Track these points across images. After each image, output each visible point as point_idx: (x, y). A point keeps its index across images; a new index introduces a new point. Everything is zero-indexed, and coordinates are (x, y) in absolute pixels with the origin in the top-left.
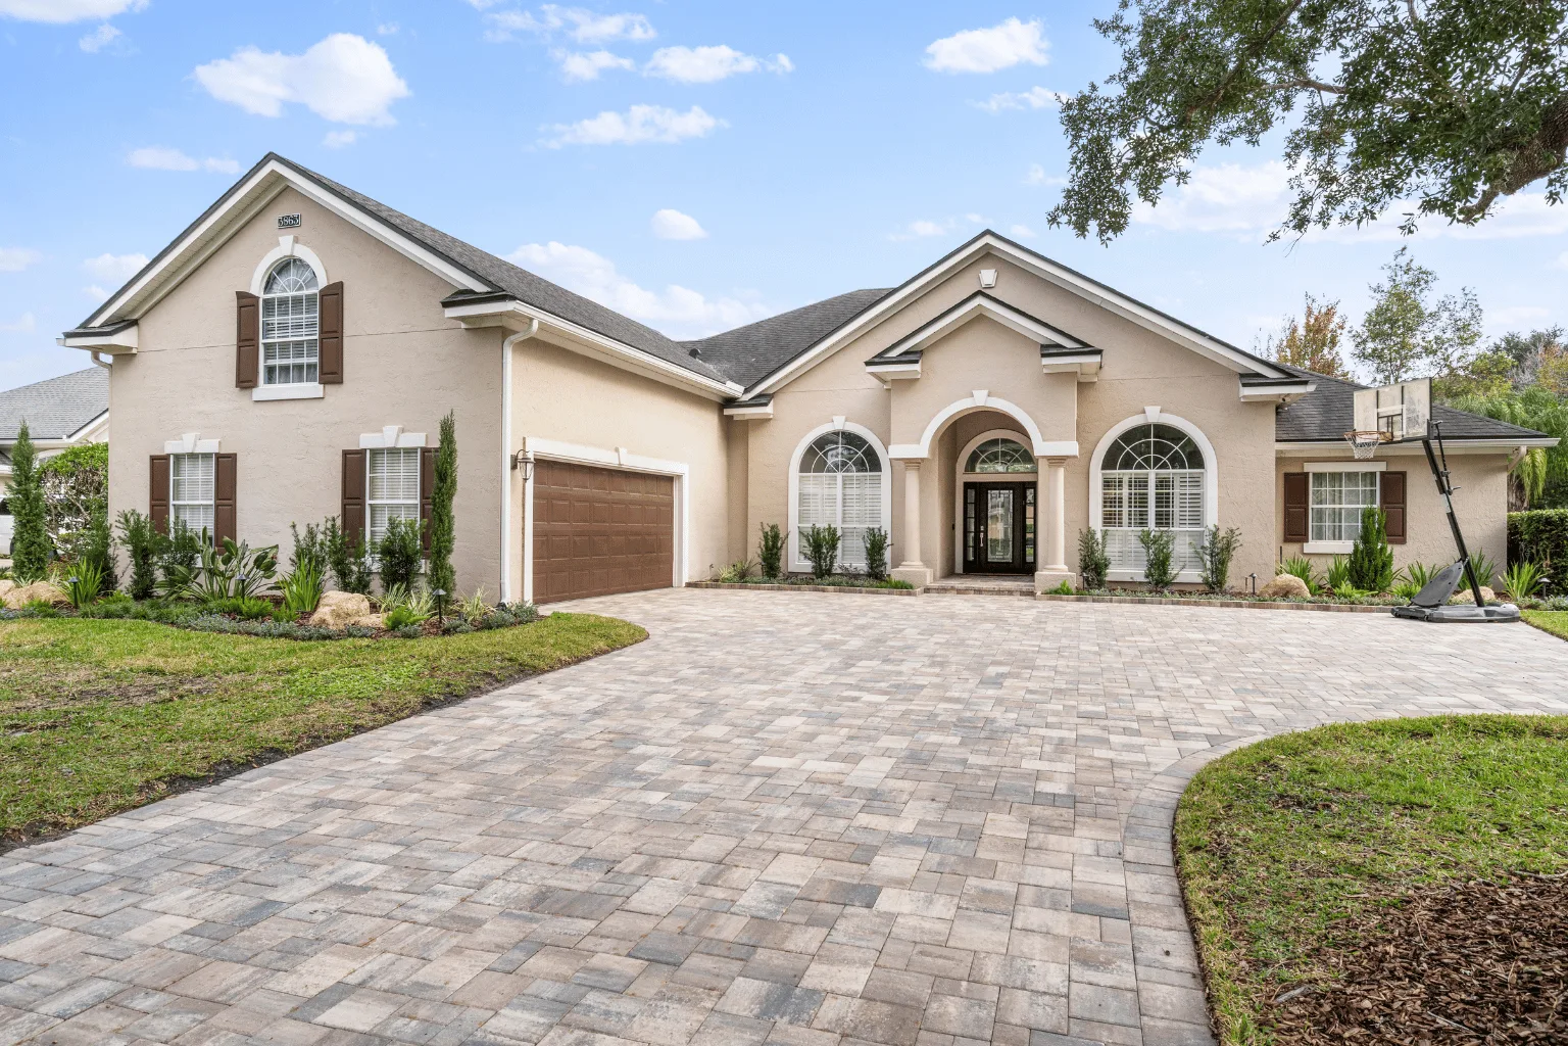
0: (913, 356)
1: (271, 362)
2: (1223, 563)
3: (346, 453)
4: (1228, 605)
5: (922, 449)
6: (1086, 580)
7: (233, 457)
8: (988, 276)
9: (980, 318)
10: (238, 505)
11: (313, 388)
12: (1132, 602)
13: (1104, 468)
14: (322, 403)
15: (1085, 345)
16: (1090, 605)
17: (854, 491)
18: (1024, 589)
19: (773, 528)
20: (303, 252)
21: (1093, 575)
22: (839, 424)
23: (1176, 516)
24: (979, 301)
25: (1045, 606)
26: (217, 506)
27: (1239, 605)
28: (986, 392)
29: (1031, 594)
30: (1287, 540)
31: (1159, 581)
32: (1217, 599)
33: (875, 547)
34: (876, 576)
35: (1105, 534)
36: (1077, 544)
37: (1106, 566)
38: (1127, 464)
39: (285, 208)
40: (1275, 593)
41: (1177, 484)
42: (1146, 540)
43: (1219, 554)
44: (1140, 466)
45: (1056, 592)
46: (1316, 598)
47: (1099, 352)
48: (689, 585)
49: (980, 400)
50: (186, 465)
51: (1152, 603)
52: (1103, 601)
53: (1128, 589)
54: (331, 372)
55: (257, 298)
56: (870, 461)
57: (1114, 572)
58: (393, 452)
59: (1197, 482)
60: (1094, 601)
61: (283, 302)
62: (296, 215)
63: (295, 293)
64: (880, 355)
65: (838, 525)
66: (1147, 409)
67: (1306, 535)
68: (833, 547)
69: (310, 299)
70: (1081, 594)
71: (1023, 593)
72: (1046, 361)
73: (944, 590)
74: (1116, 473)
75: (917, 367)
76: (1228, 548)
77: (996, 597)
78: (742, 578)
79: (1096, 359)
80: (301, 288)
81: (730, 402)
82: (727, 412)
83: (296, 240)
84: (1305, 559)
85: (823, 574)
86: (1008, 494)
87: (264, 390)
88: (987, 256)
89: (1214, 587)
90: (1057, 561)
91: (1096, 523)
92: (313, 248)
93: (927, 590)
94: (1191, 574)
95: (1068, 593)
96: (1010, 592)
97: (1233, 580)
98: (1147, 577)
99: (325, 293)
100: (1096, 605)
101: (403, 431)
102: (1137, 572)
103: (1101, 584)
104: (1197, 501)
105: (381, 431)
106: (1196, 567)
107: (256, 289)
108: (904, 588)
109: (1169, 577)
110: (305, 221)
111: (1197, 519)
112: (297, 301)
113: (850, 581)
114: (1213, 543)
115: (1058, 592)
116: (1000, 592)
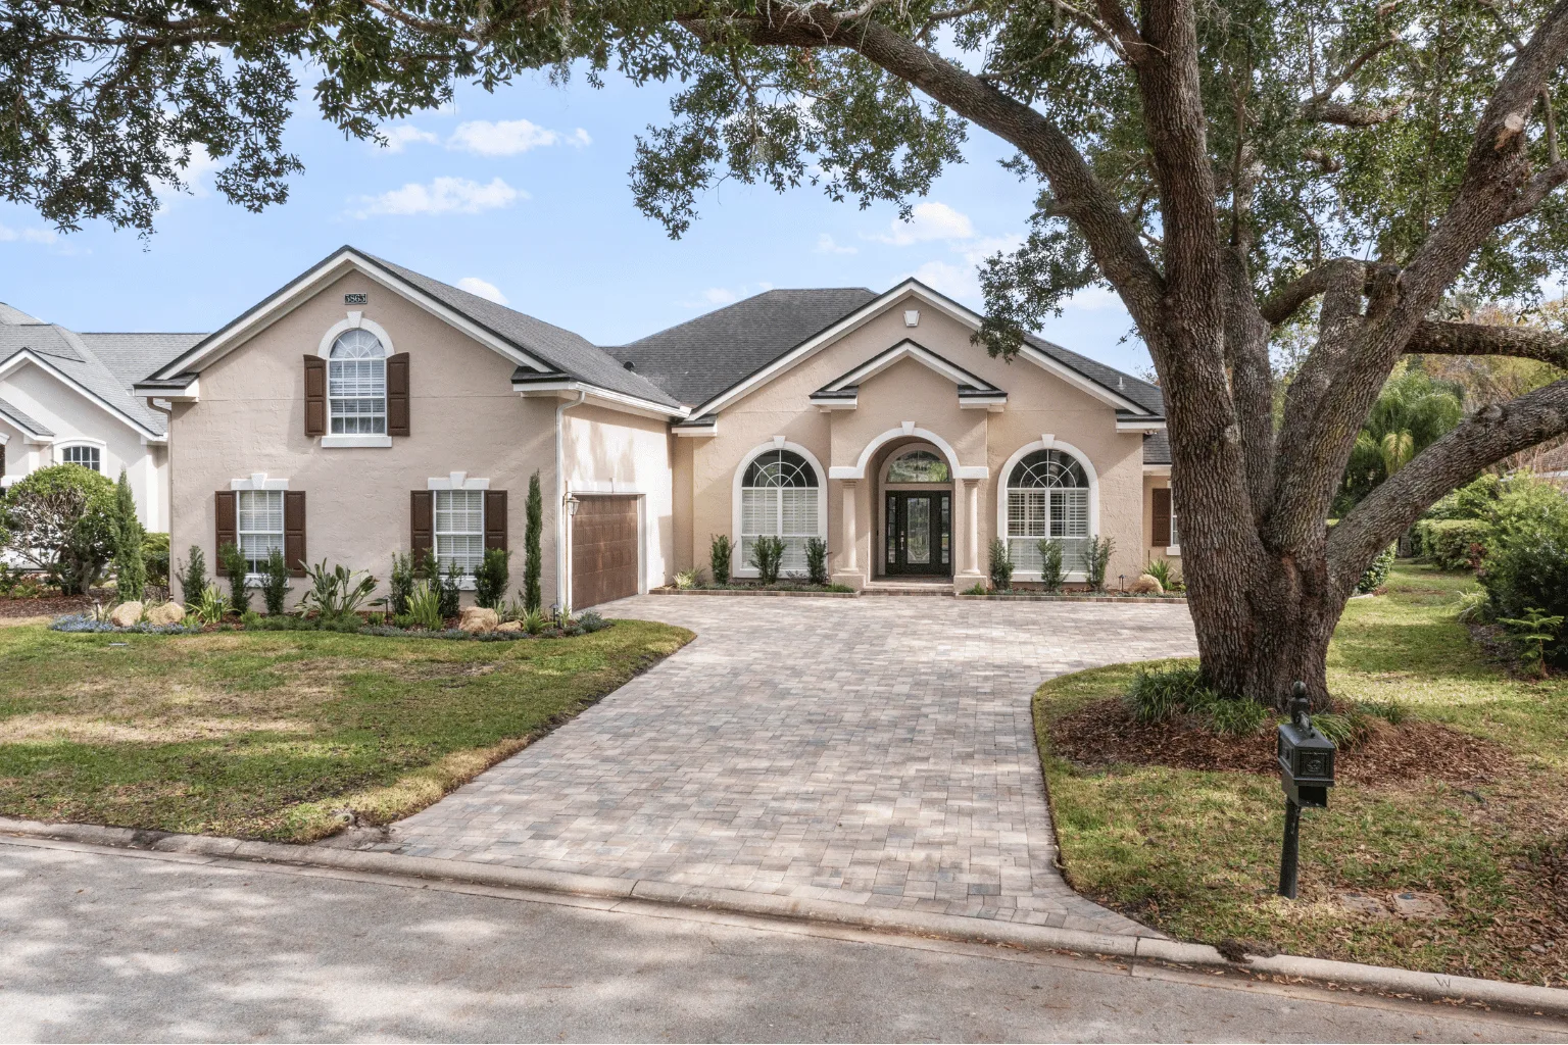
0: (851, 391)
1: (338, 415)
2: (1102, 565)
3: (414, 494)
4: (1102, 600)
5: (858, 471)
6: (995, 582)
7: (302, 495)
8: (911, 317)
9: (907, 360)
10: (308, 535)
11: (382, 439)
12: (1031, 599)
13: (1009, 486)
14: (389, 452)
15: (994, 388)
16: (998, 602)
17: (793, 504)
18: (946, 590)
19: (721, 538)
20: (369, 325)
21: (1000, 580)
22: (779, 443)
23: (1067, 527)
24: (907, 347)
25: (964, 605)
26: (287, 536)
27: (1110, 600)
28: (913, 423)
29: (950, 594)
30: (1154, 544)
31: (1052, 585)
32: (1096, 596)
33: (817, 555)
34: (817, 580)
35: (1010, 542)
36: (986, 551)
37: (1011, 570)
38: (1028, 482)
39: (353, 288)
40: (1138, 591)
41: (1068, 499)
42: (1042, 548)
43: (1097, 560)
44: (1038, 485)
45: (972, 593)
46: (1167, 593)
47: (1004, 395)
48: (653, 592)
49: (908, 429)
50: (252, 500)
51: (1046, 600)
52: (1008, 599)
53: (1028, 590)
54: (399, 425)
55: (324, 362)
56: (806, 477)
57: (1019, 574)
58: (458, 493)
59: (1084, 499)
60: (1001, 599)
61: (350, 365)
62: (362, 294)
63: (360, 359)
64: (822, 390)
65: (780, 535)
66: (1044, 436)
67: (1169, 540)
68: (778, 555)
69: (377, 364)
70: (991, 595)
71: (944, 594)
72: (963, 401)
73: (878, 592)
74: (1020, 490)
75: (854, 402)
76: (1105, 555)
77: (924, 598)
78: (700, 585)
79: (1003, 401)
80: (366, 355)
81: (675, 421)
82: (674, 431)
83: (363, 316)
84: (1167, 560)
85: (768, 580)
86: (925, 501)
87: (330, 438)
88: (910, 300)
89: (1094, 586)
90: (971, 567)
91: (1003, 533)
92: (381, 323)
93: (864, 593)
94: (1075, 575)
95: (981, 593)
96: (933, 593)
97: (1110, 579)
98: (1043, 577)
99: (391, 361)
100: (1003, 603)
101: (467, 476)
102: (1035, 574)
103: (1006, 585)
104: (1083, 513)
105: (449, 476)
106: (1081, 569)
107: (323, 353)
108: (844, 591)
109: (1061, 578)
110: (370, 299)
111: (1083, 528)
112: (364, 366)
113: (796, 586)
114: (1095, 549)
115: (974, 593)
116: (925, 593)
